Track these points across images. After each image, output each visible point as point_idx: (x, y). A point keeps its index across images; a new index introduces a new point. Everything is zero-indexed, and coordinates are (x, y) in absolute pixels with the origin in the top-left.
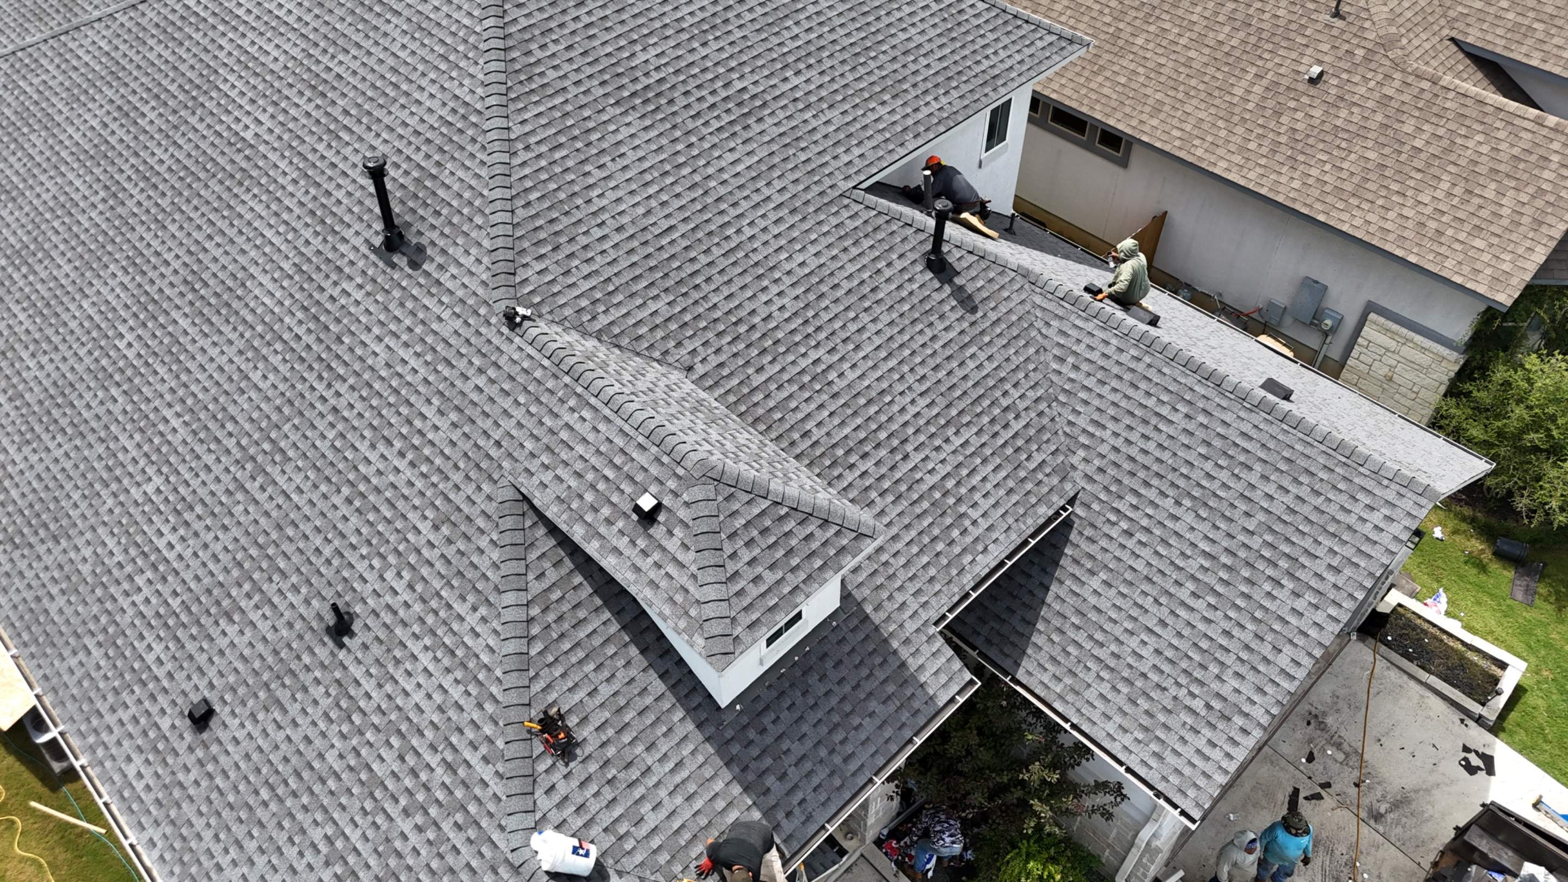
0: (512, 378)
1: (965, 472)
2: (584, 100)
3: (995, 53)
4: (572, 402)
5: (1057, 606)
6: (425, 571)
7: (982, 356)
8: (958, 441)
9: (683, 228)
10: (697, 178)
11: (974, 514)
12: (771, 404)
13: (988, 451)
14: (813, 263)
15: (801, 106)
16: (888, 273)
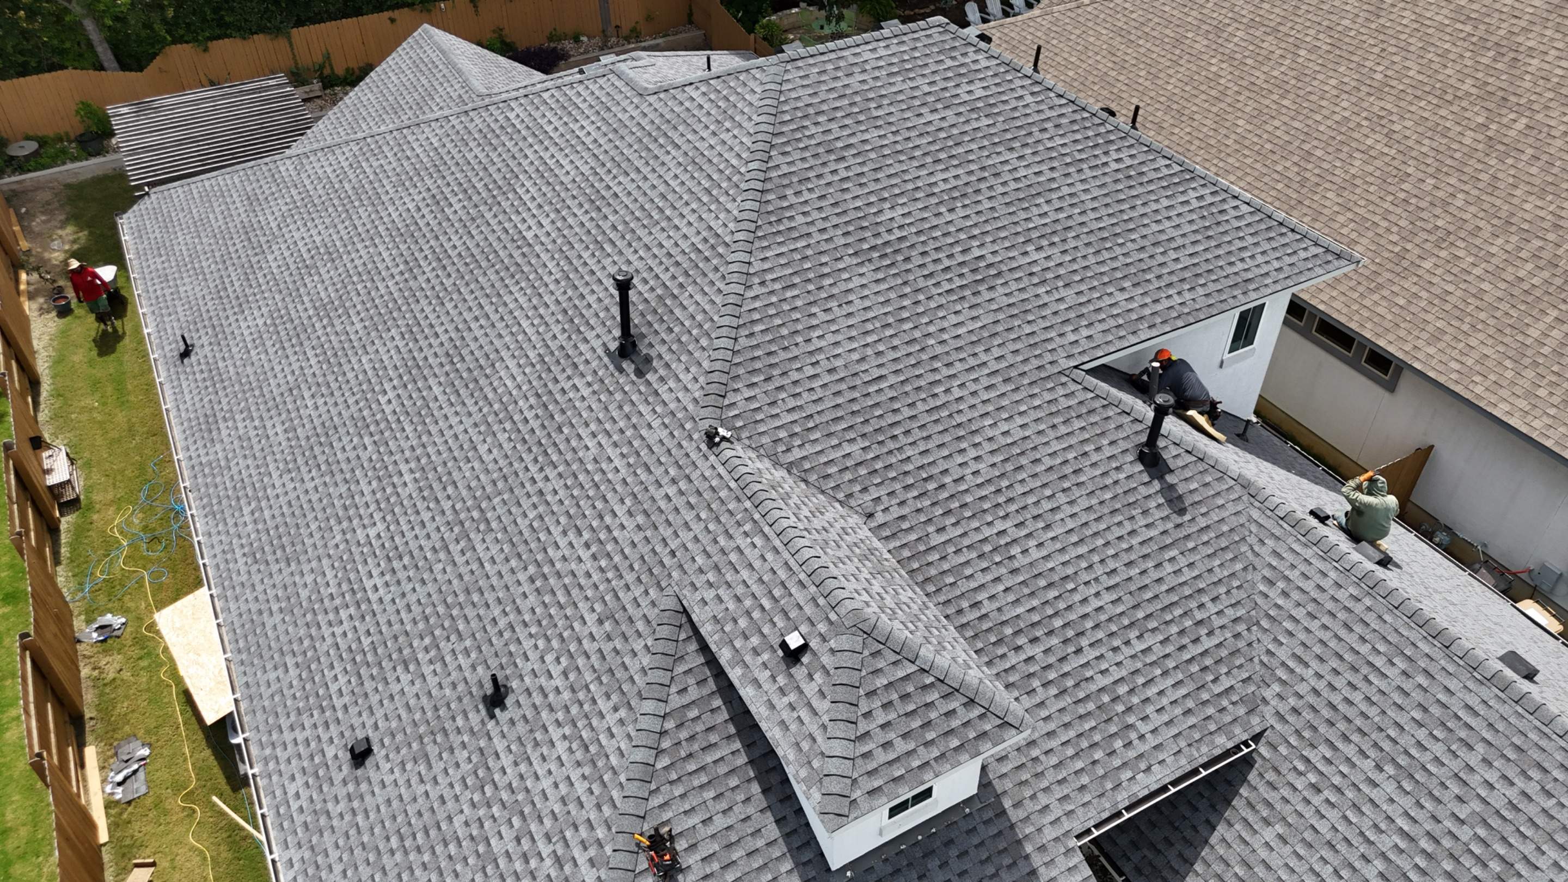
0: (699, 493)
1: (1141, 680)
2: (824, 247)
3: (1252, 257)
4: (747, 527)
5: (1221, 851)
6: (581, 662)
7: (1183, 562)
8: (1139, 646)
9: (893, 380)
10: (917, 334)
11: (1144, 728)
12: (946, 566)
13: (1171, 664)
14: (1018, 434)
15: (1036, 280)
16: (1095, 457)
